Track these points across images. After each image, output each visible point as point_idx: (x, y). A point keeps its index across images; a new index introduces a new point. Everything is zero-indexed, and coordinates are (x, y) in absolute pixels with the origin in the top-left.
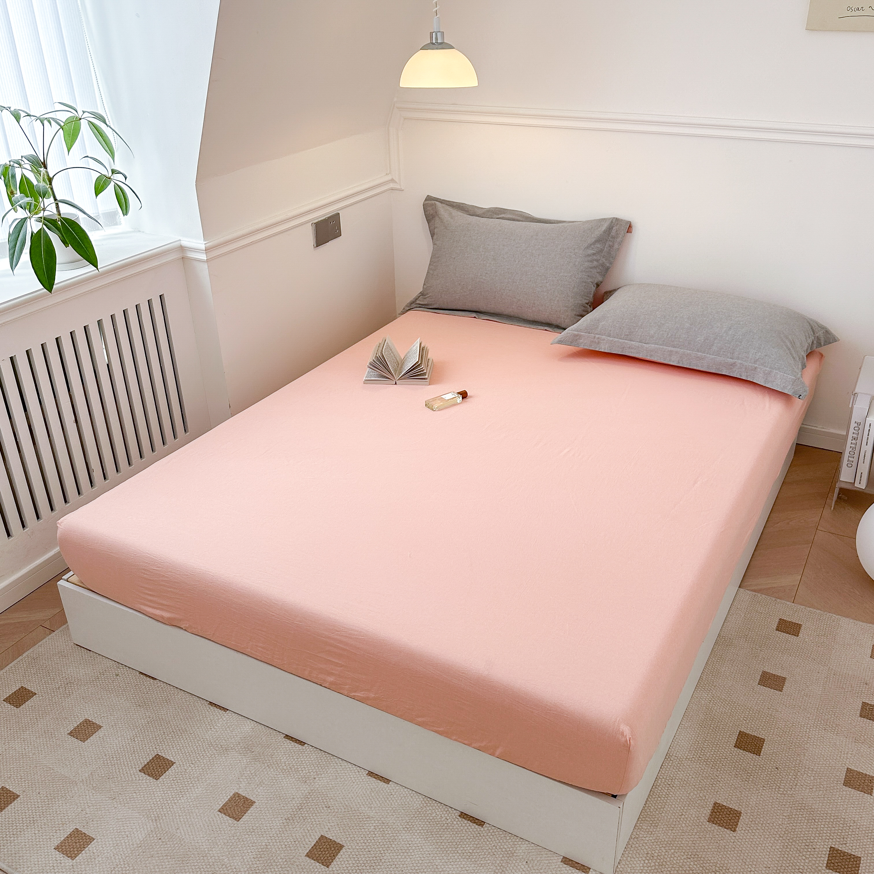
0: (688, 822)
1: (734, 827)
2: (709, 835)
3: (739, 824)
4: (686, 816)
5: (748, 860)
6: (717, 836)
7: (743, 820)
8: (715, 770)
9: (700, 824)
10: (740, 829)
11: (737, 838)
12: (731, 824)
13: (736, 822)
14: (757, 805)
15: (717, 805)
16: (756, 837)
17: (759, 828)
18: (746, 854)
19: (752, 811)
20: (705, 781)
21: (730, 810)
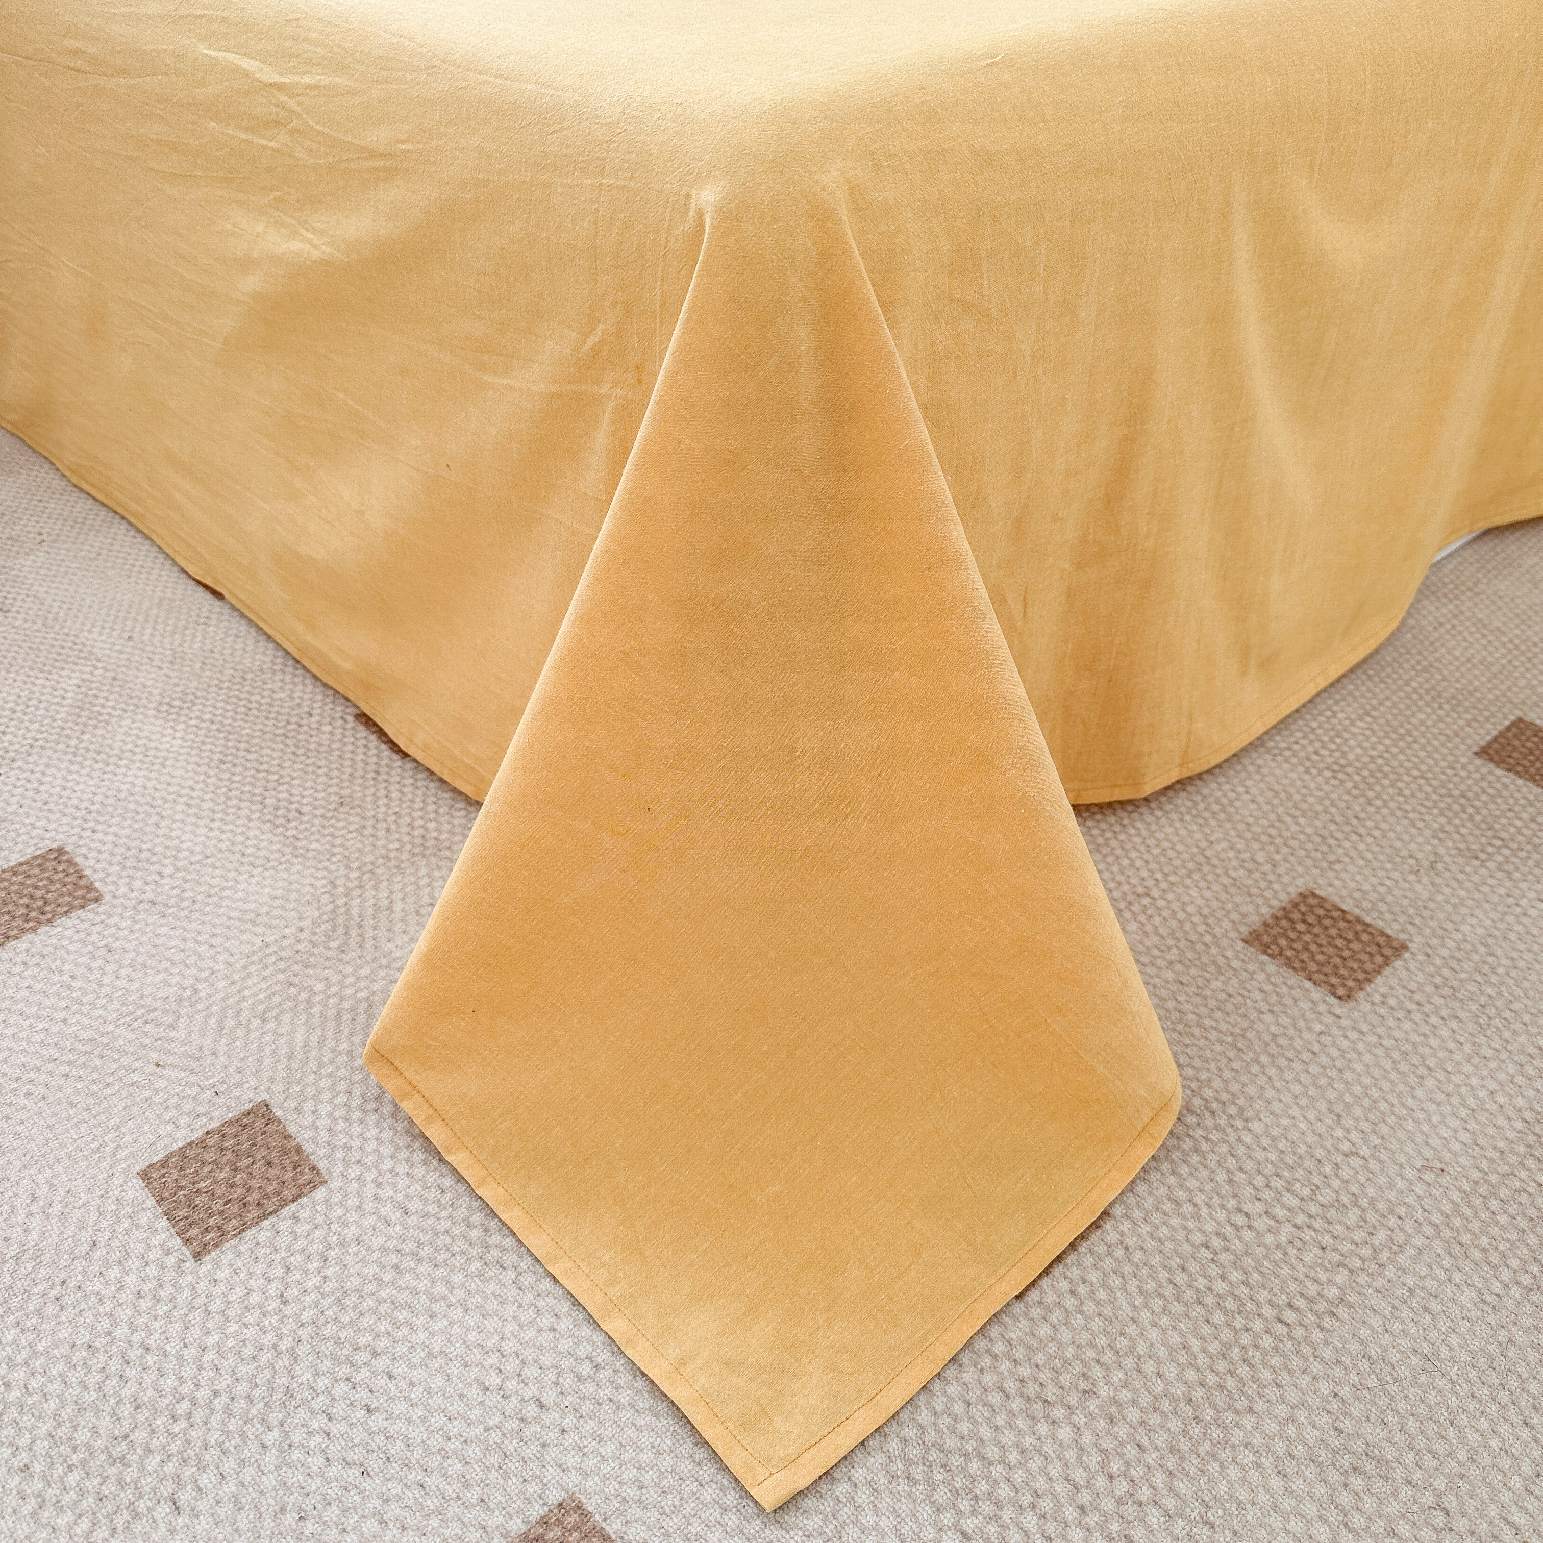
0: (1157, 920)
1: (1351, 983)
2: (1225, 983)
3: (1379, 980)
4: (1161, 903)
5: (1358, 1112)
6: (1258, 996)
7: (1404, 974)
8: (1362, 800)
9: (1208, 939)
10: (1377, 998)
11: (1345, 1022)
12: (1343, 971)
13: (1367, 972)
14: (1490, 941)
15: (1312, 901)
16: (1433, 1042)
17: (1462, 1015)
18: (1358, 1089)
19: (1457, 954)
20: (1302, 821)
21: (1359, 927)
